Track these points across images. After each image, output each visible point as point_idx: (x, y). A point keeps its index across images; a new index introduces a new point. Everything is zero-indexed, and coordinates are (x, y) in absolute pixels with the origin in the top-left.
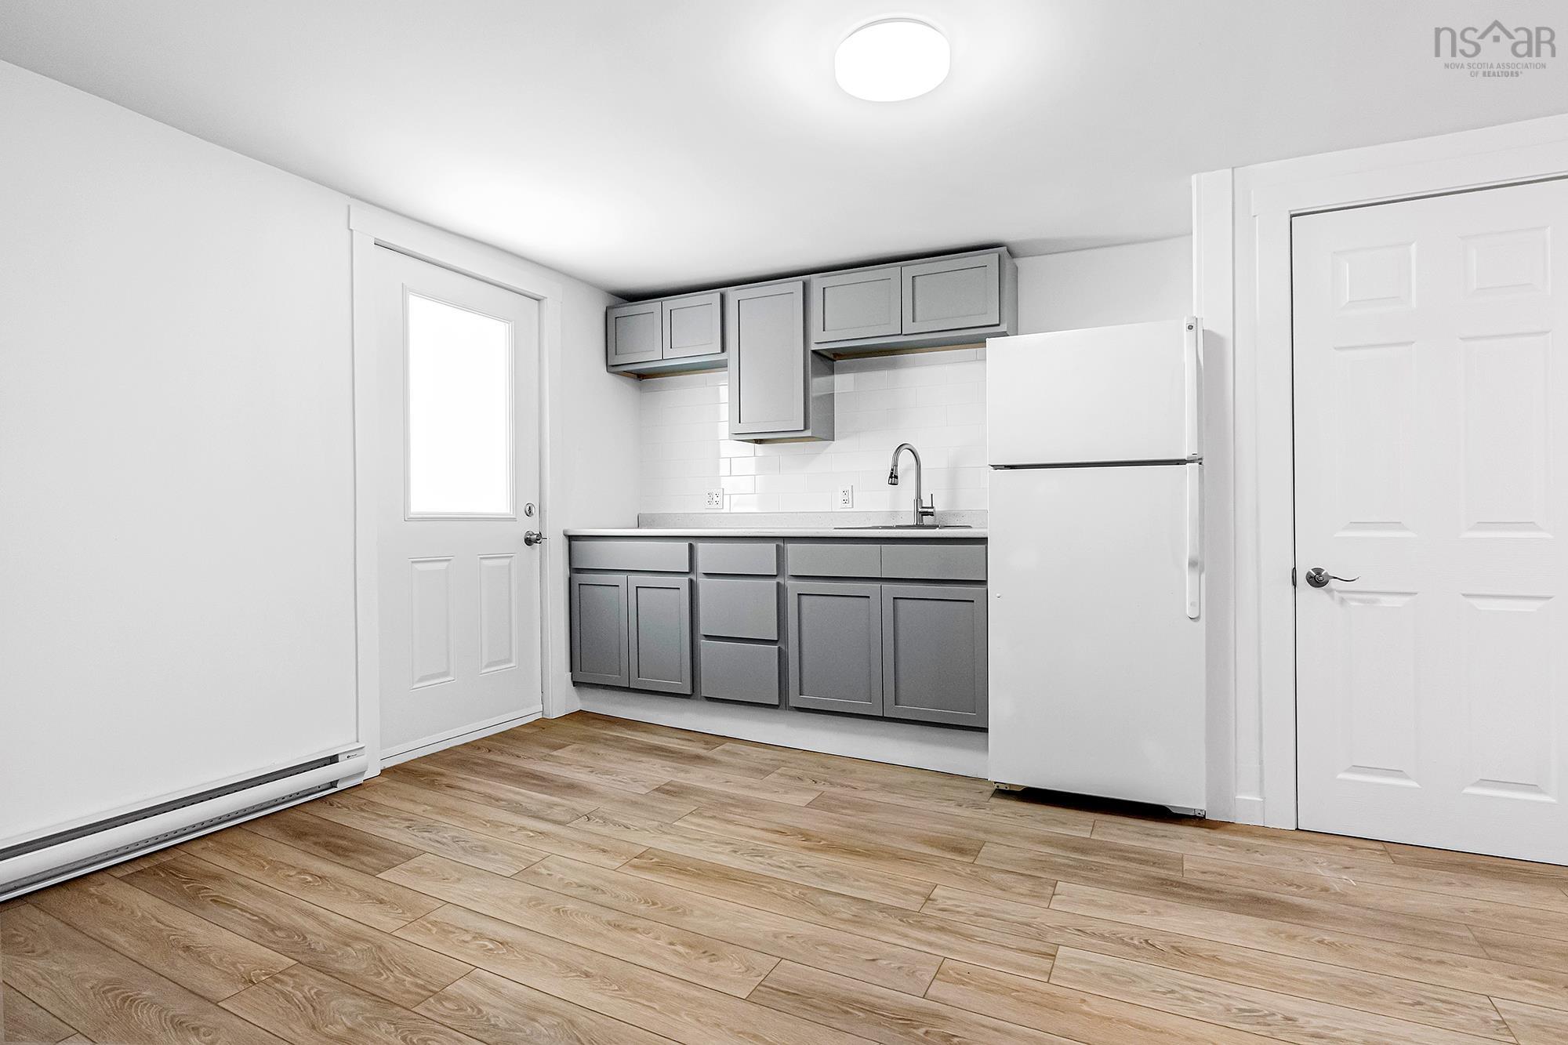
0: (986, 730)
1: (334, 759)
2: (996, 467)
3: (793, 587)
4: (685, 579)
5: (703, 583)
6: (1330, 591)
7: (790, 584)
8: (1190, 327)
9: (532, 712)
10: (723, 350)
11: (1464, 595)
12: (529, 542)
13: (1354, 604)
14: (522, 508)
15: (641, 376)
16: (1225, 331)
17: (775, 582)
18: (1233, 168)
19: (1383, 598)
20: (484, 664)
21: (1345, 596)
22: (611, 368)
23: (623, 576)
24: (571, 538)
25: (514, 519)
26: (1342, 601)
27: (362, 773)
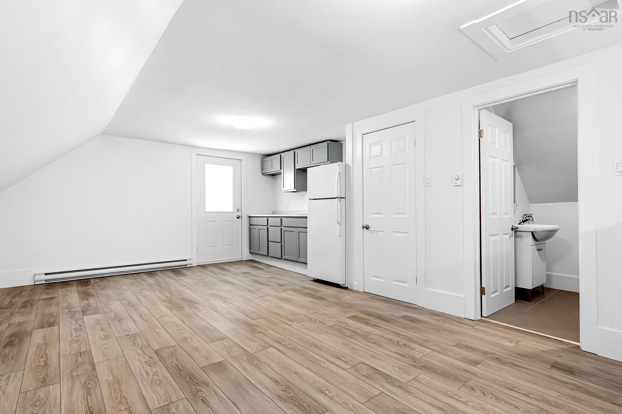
0: (307, 264)
1: (186, 260)
2: (310, 199)
3: (284, 229)
4: (266, 227)
5: (269, 227)
6: (369, 231)
7: (283, 228)
8: (338, 165)
9: (239, 258)
10: (281, 169)
11: (392, 232)
12: (238, 218)
13: (373, 234)
14: (236, 209)
15: (273, 175)
16: (351, 164)
17: (280, 228)
18: (352, 123)
19: (379, 232)
20: (225, 245)
21: (373, 232)
22: (263, 174)
23: (257, 226)
24: (250, 217)
25: (234, 212)
26: (372, 233)
27: (192, 264)
